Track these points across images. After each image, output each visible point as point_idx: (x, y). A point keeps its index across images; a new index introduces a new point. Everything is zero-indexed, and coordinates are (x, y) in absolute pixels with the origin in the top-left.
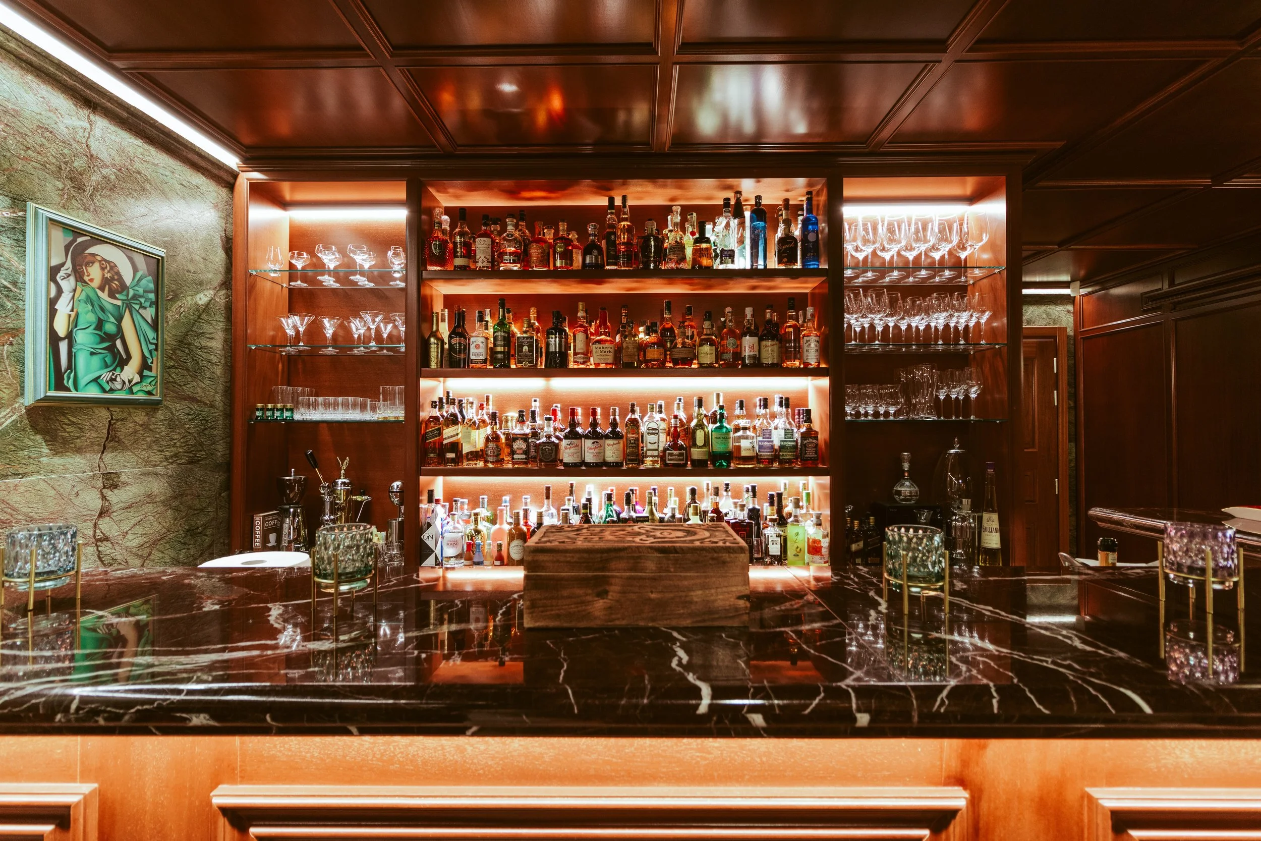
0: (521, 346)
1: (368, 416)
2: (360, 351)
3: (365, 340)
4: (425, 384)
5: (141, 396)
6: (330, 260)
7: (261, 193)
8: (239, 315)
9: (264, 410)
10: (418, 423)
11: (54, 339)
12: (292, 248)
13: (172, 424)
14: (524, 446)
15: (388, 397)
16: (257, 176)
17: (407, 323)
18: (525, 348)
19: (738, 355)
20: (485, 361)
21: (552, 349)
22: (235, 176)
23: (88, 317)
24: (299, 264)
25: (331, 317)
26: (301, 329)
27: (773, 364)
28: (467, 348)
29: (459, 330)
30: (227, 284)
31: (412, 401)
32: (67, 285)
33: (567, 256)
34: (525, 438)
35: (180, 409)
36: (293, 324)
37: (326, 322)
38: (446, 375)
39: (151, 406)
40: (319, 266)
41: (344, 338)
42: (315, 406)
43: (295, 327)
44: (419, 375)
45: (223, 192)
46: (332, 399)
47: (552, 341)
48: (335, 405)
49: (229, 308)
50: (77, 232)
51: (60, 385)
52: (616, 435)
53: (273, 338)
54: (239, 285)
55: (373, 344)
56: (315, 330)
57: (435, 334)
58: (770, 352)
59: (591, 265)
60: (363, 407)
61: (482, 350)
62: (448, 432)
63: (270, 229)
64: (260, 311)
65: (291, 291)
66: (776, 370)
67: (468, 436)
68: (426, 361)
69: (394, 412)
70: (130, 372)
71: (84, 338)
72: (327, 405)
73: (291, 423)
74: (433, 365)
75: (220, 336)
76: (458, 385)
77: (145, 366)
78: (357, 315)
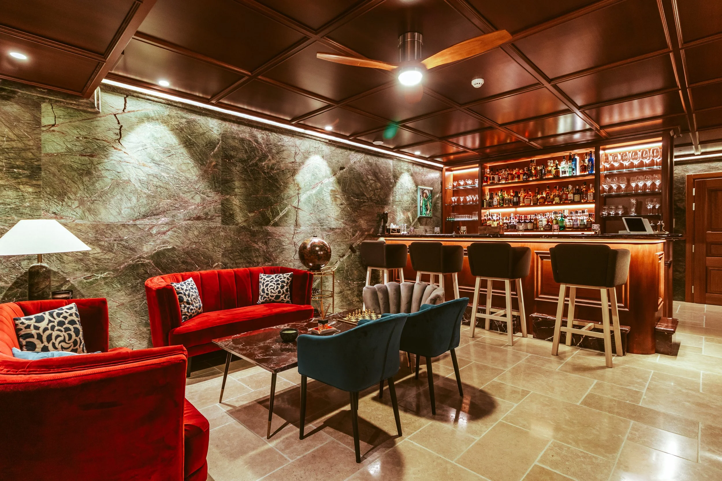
0: (506, 201)
1: (470, 219)
2: (469, 204)
3: (470, 201)
4: (483, 211)
5: (430, 216)
6: (462, 183)
7: (447, 170)
8: (444, 198)
9: (448, 218)
10: (481, 220)
11: (421, 207)
12: (453, 181)
13: (433, 221)
14: (506, 225)
15: (475, 214)
16: (447, 167)
17: (478, 197)
18: (507, 201)
19: (567, 199)
20: (497, 205)
21: (514, 201)
22: (443, 168)
23: (424, 203)
24: (455, 184)
25: (462, 196)
26: (456, 200)
27: (578, 201)
28: (493, 202)
29: (491, 198)
30: (441, 192)
31: (480, 216)
32: (422, 198)
33: (519, 177)
34: (507, 223)
35: (434, 218)
36: (454, 199)
37: (461, 197)
38: (489, 209)
39: (430, 218)
40: (459, 185)
41: (465, 201)
42: (459, 217)
43: (455, 200)
44: (481, 209)
45: (441, 172)
46: (462, 215)
47: (514, 199)
48: (463, 217)
49: (442, 197)
50: (422, 189)
51: (421, 215)
52: (530, 222)
53: (450, 202)
54: (444, 192)
55: (471, 202)
56: (459, 200)
57: (485, 199)
58: (577, 198)
59: (525, 179)
60: (469, 217)
61: (496, 202)
62: (488, 222)
63: (449, 175)
64: (448, 196)
65: (453, 190)
66: (579, 203)
67: (493, 223)
68: (483, 206)
69: (476, 218)
70: (428, 212)
71: (423, 206)
72: (461, 217)
73: (454, 221)
74: (485, 207)
75: (440, 203)
76: (492, 211)
77: (430, 210)
78: (468, 196)
